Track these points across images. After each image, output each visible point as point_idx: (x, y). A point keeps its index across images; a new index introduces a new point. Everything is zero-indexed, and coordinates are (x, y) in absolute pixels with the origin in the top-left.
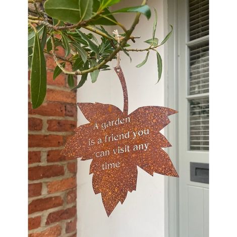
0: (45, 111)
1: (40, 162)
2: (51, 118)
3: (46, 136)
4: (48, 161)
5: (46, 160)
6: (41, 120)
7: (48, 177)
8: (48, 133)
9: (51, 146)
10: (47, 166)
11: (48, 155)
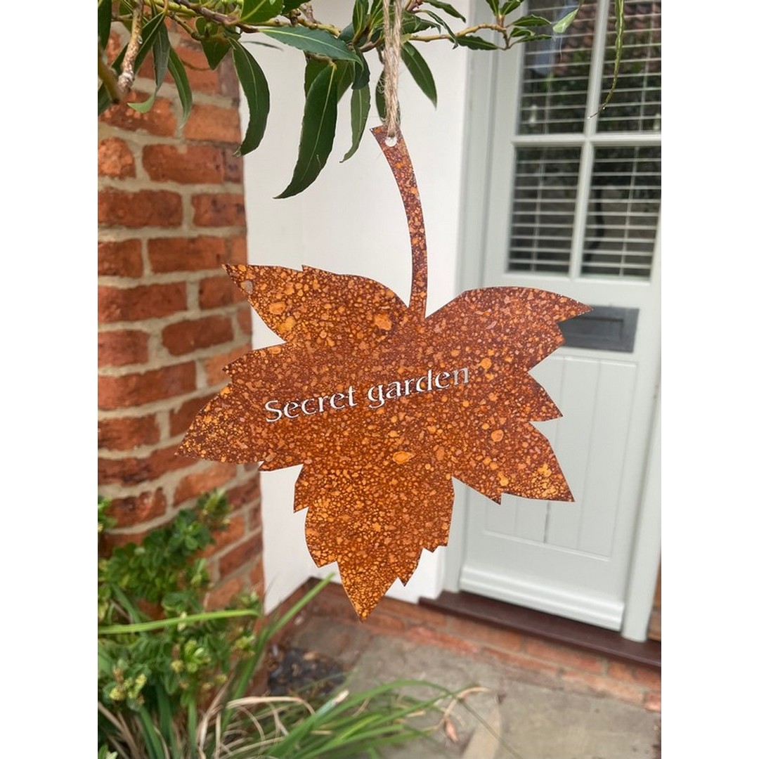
0: (185, 169)
1: (185, 309)
2: (199, 188)
3: (193, 240)
4: (203, 306)
5: (197, 303)
6: (179, 197)
7: (205, 345)
8: (195, 233)
9: (204, 267)
10: (202, 319)
11: (201, 292)
